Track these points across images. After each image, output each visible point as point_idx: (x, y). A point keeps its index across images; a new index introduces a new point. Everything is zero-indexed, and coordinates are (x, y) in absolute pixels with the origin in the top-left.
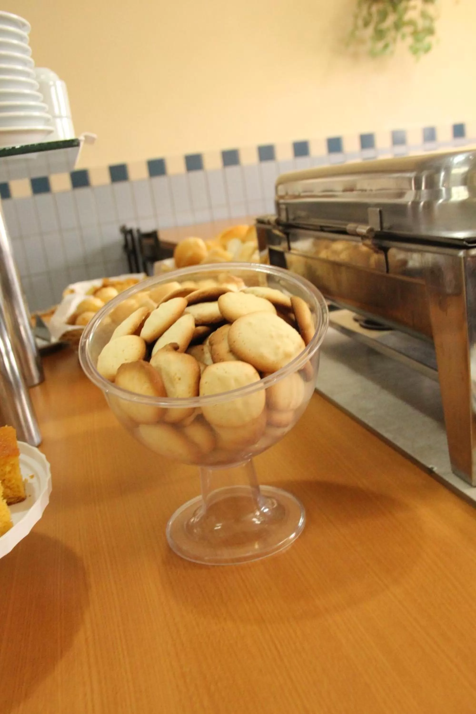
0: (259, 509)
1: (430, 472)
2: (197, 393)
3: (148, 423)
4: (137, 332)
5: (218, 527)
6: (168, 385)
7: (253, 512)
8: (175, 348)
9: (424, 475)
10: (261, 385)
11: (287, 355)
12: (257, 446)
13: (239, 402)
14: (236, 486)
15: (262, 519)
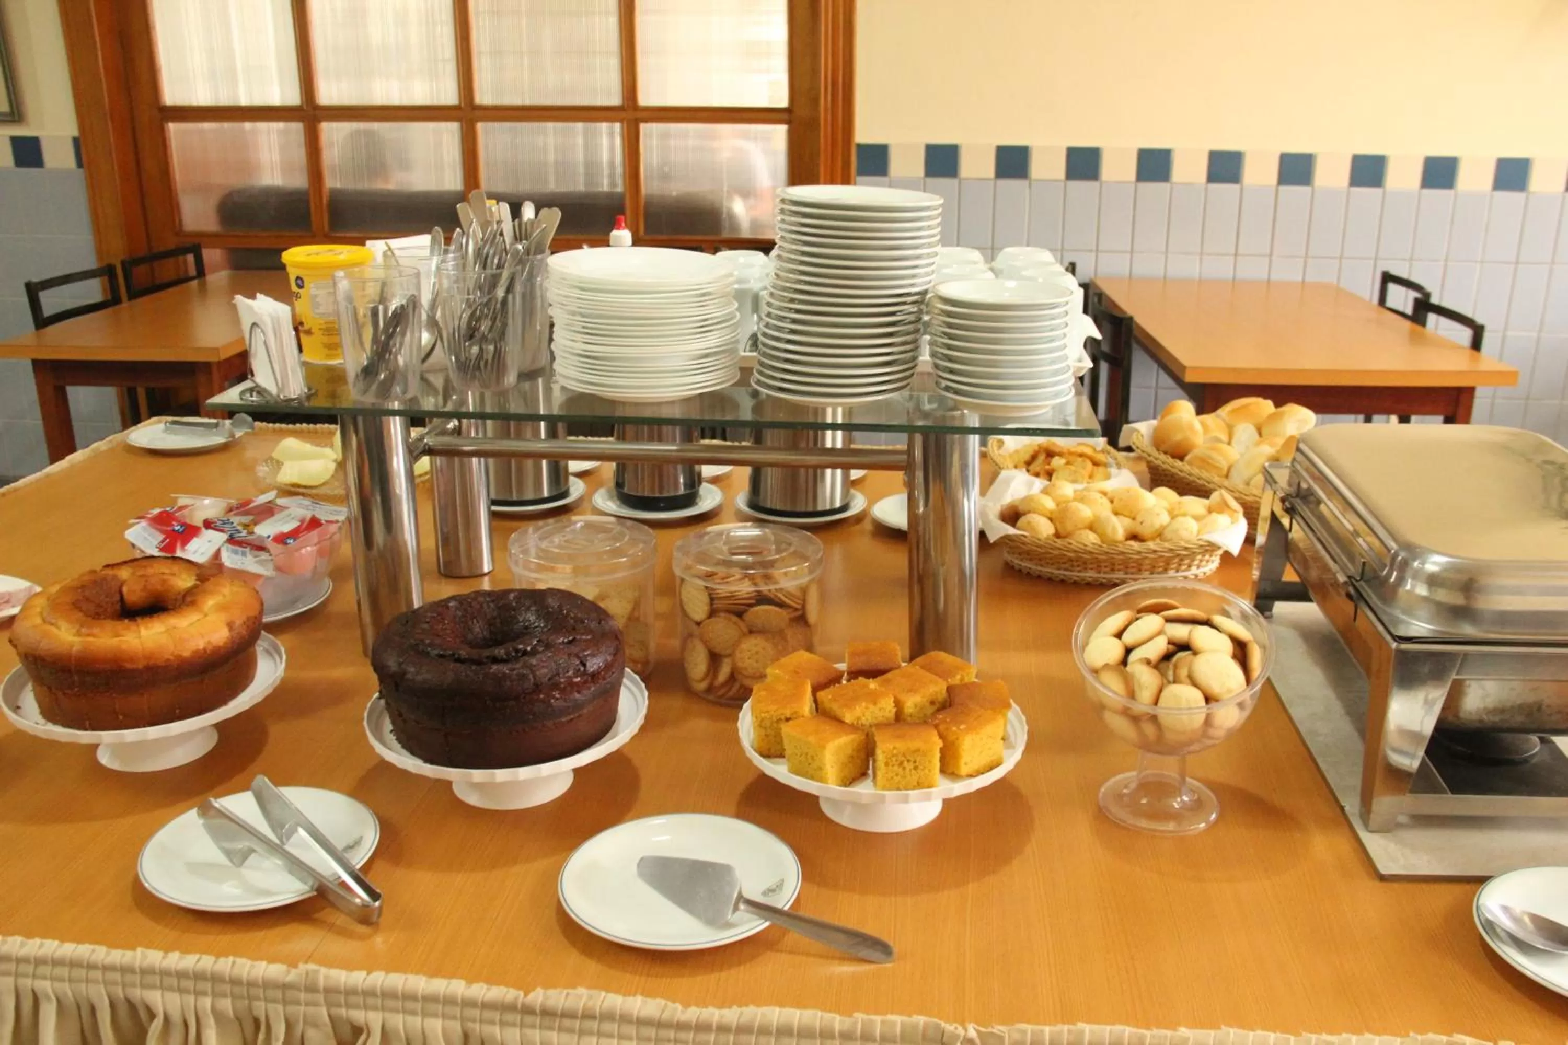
0: (1181, 797)
1: (1342, 809)
2: (1156, 702)
3: (1115, 712)
4: (1119, 635)
5: (1144, 801)
6: (1136, 688)
7: (1175, 797)
8: (1148, 662)
9: (1338, 810)
10: (1205, 709)
11: (1229, 691)
12: (1192, 748)
13: (1185, 718)
14: (1166, 773)
15: (1180, 805)
